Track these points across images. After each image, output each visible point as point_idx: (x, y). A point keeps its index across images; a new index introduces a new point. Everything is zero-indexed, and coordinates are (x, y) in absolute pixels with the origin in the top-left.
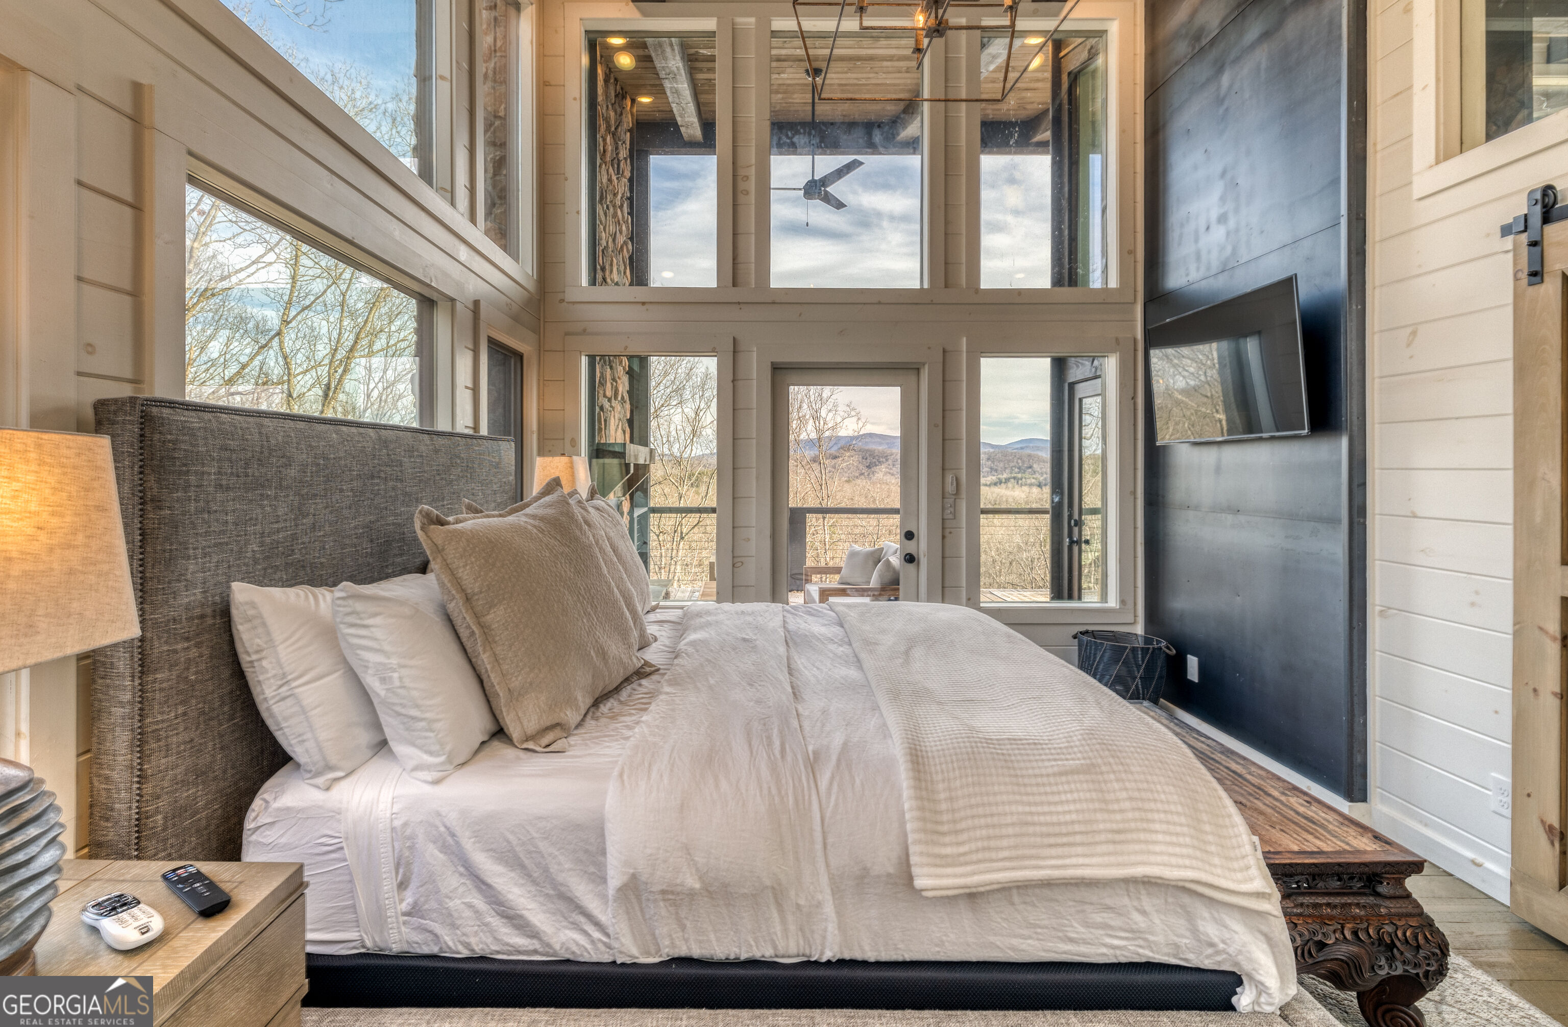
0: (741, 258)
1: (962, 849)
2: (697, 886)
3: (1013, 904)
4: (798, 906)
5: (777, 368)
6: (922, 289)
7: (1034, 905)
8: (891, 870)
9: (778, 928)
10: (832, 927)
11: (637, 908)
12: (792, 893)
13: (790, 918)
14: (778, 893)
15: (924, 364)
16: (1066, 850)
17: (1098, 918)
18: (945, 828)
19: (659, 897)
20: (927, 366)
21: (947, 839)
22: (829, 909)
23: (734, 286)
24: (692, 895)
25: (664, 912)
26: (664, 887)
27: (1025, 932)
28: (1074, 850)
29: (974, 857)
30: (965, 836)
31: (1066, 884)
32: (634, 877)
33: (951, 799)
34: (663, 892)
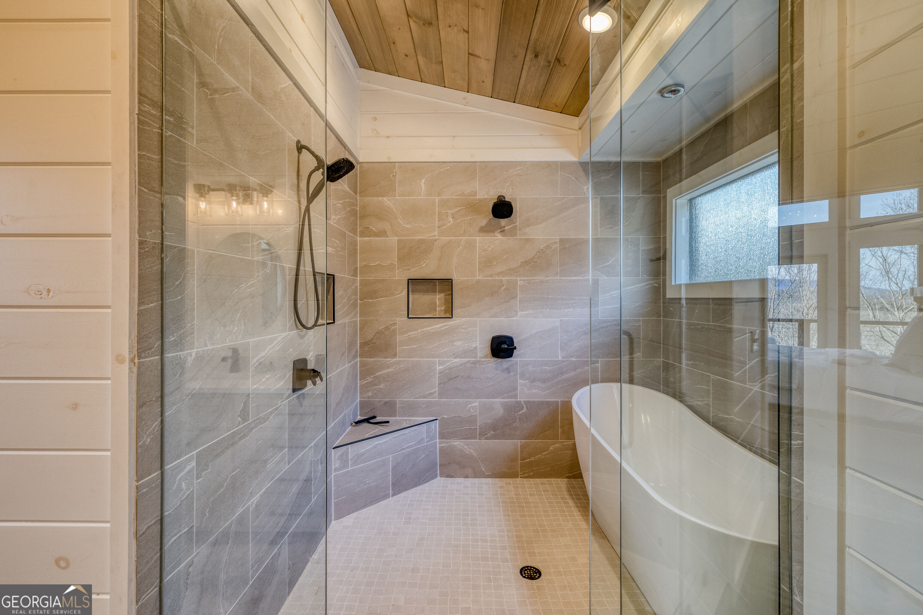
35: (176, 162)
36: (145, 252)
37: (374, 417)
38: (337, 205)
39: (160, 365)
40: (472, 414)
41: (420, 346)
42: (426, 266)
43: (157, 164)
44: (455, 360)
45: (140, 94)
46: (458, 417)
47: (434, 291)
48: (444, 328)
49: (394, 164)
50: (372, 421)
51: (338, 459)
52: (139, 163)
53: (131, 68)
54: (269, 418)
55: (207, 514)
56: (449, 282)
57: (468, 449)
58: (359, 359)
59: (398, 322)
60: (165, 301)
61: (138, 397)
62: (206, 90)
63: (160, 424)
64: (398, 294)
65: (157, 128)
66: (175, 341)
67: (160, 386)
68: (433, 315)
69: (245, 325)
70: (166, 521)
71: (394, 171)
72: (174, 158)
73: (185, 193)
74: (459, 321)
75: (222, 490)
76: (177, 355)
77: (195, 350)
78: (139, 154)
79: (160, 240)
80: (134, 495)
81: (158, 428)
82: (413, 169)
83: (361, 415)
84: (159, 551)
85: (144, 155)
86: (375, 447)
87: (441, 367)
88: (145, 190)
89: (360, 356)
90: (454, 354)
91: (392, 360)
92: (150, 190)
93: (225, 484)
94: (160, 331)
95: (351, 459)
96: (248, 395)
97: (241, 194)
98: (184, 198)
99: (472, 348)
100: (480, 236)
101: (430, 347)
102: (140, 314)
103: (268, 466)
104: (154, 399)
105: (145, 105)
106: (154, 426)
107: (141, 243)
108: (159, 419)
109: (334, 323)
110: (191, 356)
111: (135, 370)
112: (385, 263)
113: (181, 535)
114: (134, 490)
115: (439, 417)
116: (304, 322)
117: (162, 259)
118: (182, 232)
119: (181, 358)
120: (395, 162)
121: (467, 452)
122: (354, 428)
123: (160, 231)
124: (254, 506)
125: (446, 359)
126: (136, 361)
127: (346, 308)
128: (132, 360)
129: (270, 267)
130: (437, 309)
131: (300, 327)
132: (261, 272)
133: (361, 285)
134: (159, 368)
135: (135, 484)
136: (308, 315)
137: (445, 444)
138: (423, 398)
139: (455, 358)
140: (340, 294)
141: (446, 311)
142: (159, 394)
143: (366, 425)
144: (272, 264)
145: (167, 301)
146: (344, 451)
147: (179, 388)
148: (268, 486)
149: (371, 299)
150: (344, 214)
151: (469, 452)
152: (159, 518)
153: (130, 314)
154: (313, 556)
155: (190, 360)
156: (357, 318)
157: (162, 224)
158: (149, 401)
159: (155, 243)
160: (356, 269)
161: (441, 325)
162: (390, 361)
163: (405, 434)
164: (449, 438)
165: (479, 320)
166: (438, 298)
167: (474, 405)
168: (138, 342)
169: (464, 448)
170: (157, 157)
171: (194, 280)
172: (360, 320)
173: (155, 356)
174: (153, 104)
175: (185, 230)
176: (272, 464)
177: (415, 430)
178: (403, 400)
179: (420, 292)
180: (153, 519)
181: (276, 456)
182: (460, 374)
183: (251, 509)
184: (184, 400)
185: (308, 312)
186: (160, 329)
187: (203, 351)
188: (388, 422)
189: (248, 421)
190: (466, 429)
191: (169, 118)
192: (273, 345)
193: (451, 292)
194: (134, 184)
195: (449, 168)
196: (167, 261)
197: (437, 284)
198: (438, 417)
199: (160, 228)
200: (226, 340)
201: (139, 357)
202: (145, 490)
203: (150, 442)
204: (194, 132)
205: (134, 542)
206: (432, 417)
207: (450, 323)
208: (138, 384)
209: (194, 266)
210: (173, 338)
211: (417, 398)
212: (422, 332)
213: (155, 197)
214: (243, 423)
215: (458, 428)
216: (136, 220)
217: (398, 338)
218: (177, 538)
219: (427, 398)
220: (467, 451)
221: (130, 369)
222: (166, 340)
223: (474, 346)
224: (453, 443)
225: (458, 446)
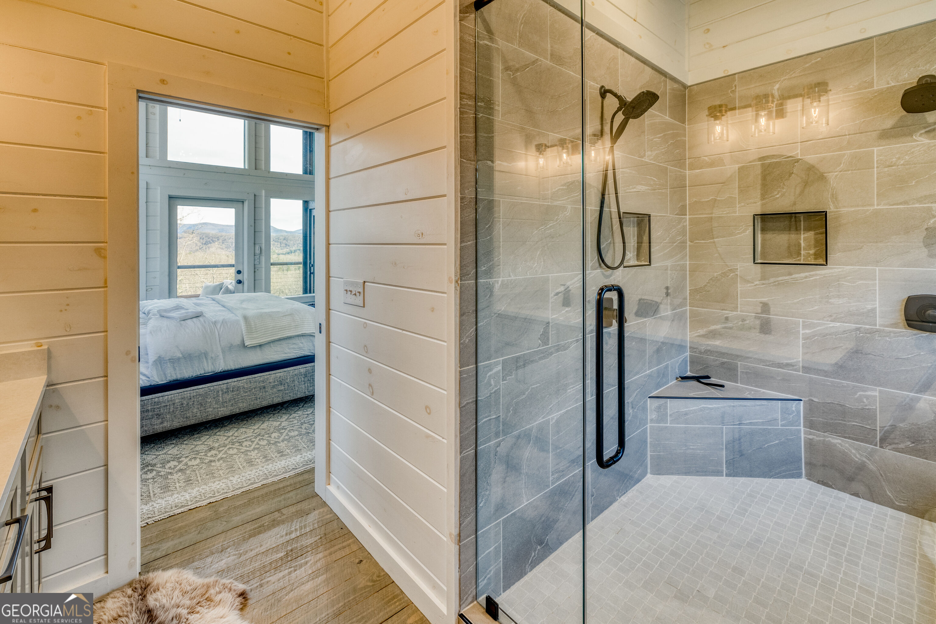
0: (150, 144)
1: (258, 335)
2: (181, 356)
3: (271, 347)
4: (212, 357)
5: (171, 197)
6: (245, 169)
7: (276, 346)
8: (239, 343)
9: (206, 364)
10: (222, 361)
11: (160, 367)
12: (210, 354)
13: (209, 361)
14: (206, 354)
15: (246, 200)
16: (284, 331)
17: (292, 347)
18: (253, 331)
19: (168, 361)
20: (247, 201)
21: (254, 333)
22: (221, 356)
23: (147, 157)
24: (179, 359)
25: (169, 365)
26: (170, 358)
27: (274, 353)
28: (286, 331)
29: (261, 336)
30: (259, 332)
31: (284, 339)
32: (159, 357)
33: (255, 325)
34: (169, 359)
35: (486, 135)
36: (465, 205)
37: (708, 377)
38: (655, 140)
39: (475, 287)
40: (866, 406)
41: (773, 299)
42: (782, 196)
43: (472, 140)
44: (832, 324)
45: (461, 93)
46: (837, 404)
47: (797, 229)
48: (811, 279)
49: (732, 77)
50: (702, 380)
51: (654, 410)
52: (461, 142)
53: (456, 77)
54: (569, 347)
55: (511, 412)
56: (823, 215)
57: (858, 456)
58: (688, 308)
59: (740, 267)
60: (478, 240)
61: (461, 308)
62: (509, 72)
63: (475, 330)
64: (739, 233)
65: (472, 114)
66: (485, 270)
67: (475, 303)
68: (795, 261)
69: (544, 261)
70: (480, 404)
71: (733, 85)
72: (484, 133)
73: (492, 157)
74: (840, 270)
75: (524, 396)
76: (487, 281)
77: (501, 279)
78: (460, 136)
79: (475, 195)
80: (458, 377)
81: (474, 333)
82: (761, 76)
83: (690, 371)
84: (475, 424)
85: (464, 135)
86: (701, 410)
87: (807, 331)
88: (465, 161)
89: (689, 304)
90: (831, 316)
91: (731, 313)
92: (468, 160)
93: (527, 393)
94: (475, 262)
95: (671, 415)
96: (548, 323)
97: (570, 146)
98: (492, 162)
99: (865, 310)
100: (879, 146)
101: (789, 302)
102: (462, 249)
103: (569, 391)
104: (471, 311)
105: (464, 100)
106: (471, 331)
107: (462, 199)
108: (475, 327)
109: (650, 265)
110: (498, 283)
111: (458, 288)
112: (722, 198)
113: (490, 419)
114: (458, 374)
115: (805, 397)
116: (609, 264)
117: (476, 209)
118: (490, 188)
119: (490, 284)
120: (735, 74)
121: (857, 460)
122: (679, 383)
123: (475, 189)
124: (554, 421)
125: (816, 321)
126: (459, 282)
127: (668, 250)
128: (457, 282)
129: (569, 211)
130: (802, 252)
131: (605, 267)
132: (560, 216)
133: (690, 225)
134: (475, 289)
135: (459, 369)
136: (614, 255)
137: (815, 437)
138: (778, 368)
139: (832, 321)
140: (658, 234)
141: (816, 256)
142: (475, 308)
143: (694, 383)
144: (572, 207)
145: (480, 240)
146: (661, 403)
147: (488, 306)
148: (569, 409)
149: (703, 240)
150: (664, 148)
151: (859, 459)
152: (475, 400)
153: (455, 249)
154: (622, 498)
155: (497, 286)
156: (686, 261)
157: (476, 184)
158: (468, 313)
159: (471, 198)
160: (684, 206)
161: (807, 274)
162: (727, 314)
163: (745, 406)
164: (823, 431)
165: (879, 270)
166: (804, 238)
167: (869, 393)
168: (460, 269)
169: (851, 452)
170: (473, 135)
171: (500, 224)
172: (689, 264)
173: (471, 280)
174: (469, 97)
175: (493, 186)
176: (573, 390)
177: (762, 405)
178: (747, 365)
179: (774, 230)
180: (470, 398)
181: (577, 384)
182: (842, 345)
183: (551, 423)
184: (492, 316)
185: (614, 252)
186: (475, 260)
187: (508, 280)
188: (722, 386)
189: (548, 345)
190: (854, 425)
191: (481, 104)
192: (573, 281)
193: (824, 230)
194: (457, 158)
195: (819, 59)
196: (479, 210)
197: (802, 219)
198: (802, 397)
199: (475, 187)
200: (527, 273)
201: (461, 280)
202: (465, 376)
203: (468, 342)
204: (500, 109)
205: (458, 409)
206: (793, 395)
207: (822, 272)
208: (460, 299)
209: (500, 213)
210: (484, 268)
211: (768, 366)
212: (775, 282)
213: (471, 164)
214: (543, 346)
215: (839, 420)
216: (459, 183)
217: (740, 288)
218: (488, 420)
219: (783, 369)
220: (857, 457)
221: (455, 287)
222: (479, 269)
223: (869, 307)
224: (830, 439)
225: (840, 446)
